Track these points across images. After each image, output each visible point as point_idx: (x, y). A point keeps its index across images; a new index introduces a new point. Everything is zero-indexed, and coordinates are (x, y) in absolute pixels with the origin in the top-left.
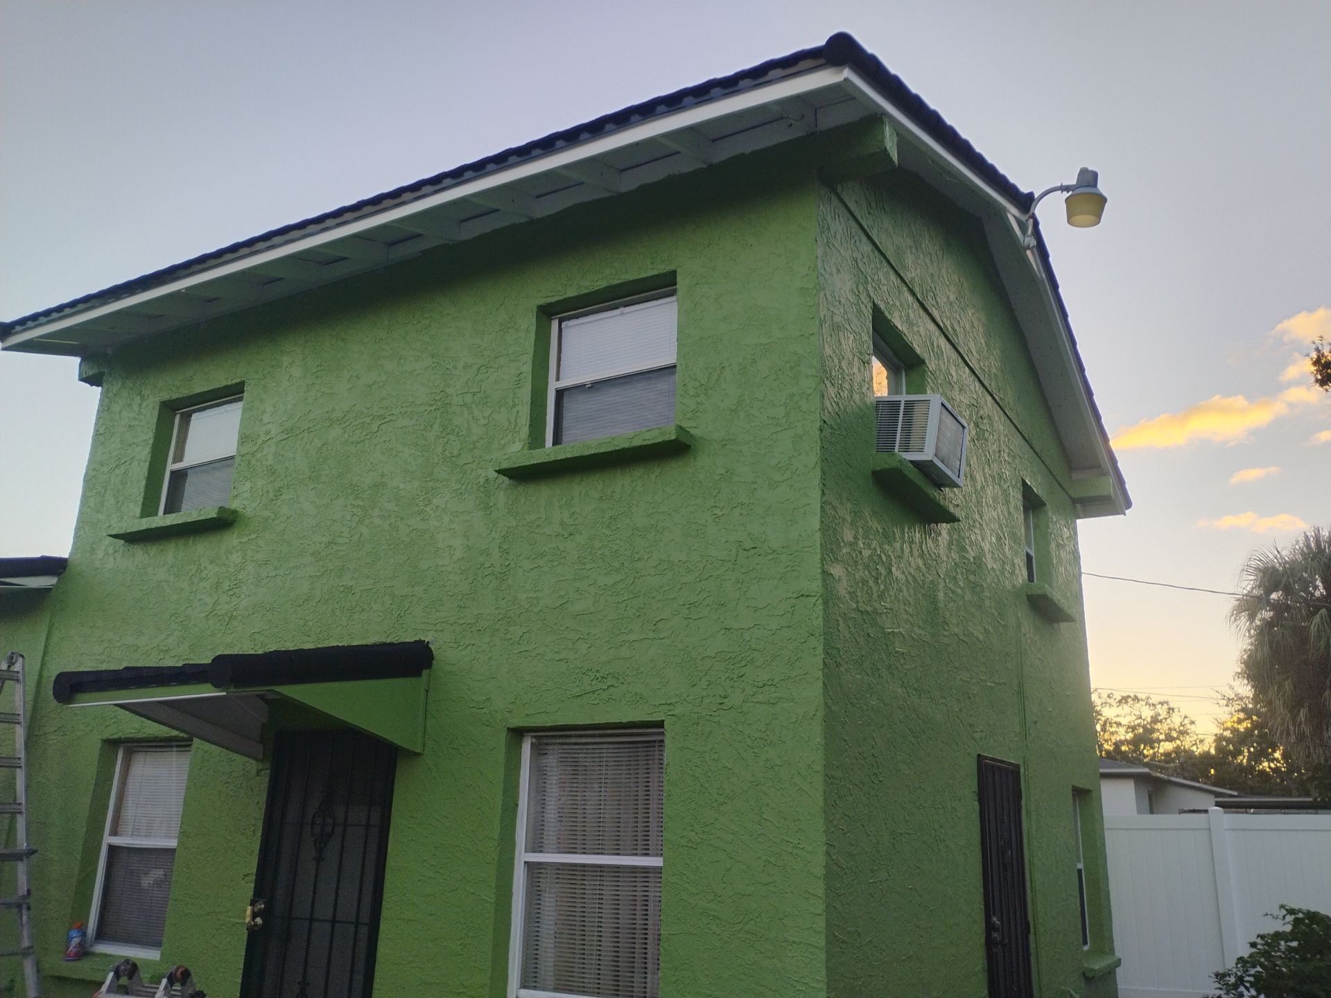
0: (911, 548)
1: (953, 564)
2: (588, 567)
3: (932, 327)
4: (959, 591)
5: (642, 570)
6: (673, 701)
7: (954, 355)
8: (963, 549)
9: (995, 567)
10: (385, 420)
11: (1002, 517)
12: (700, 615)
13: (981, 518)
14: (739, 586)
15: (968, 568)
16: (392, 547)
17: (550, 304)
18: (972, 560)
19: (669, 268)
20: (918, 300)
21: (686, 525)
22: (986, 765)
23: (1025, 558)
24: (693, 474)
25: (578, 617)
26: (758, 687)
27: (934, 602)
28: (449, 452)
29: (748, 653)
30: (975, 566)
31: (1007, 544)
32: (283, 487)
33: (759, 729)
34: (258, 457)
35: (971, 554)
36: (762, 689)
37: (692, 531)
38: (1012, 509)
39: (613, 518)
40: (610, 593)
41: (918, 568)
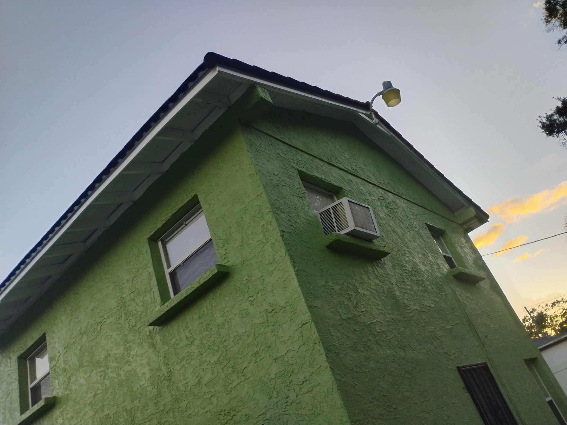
0: (368, 276)
1: (399, 275)
2: (204, 355)
3: (341, 172)
4: (409, 287)
5: (228, 346)
6: (264, 411)
7: (359, 181)
8: (403, 266)
9: (427, 268)
10: (103, 323)
11: (421, 244)
12: (261, 357)
13: (408, 248)
14: (273, 333)
15: (410, 274)
16: (120, 385)
17: (152, 235)
18: (411, 270)
19: (193, 194)
20: (327, 162)
21: (240, 313)
22: (464, 371)
23: (444, 259)
24: (235, 285)
25: (208, 384)
26: (301, 385)
27: (394, 297)
28: (131, 326)
29: (290, 368)
30: (414, 272)
31: (430, 255)
32: (70, 376)
33: (309, 409)
34: (58, 366)
35: (409, 267)
36: (303, 385)
37: (243, 314)
38: (425, 239)
39: (208, 325)
40: (218, 365)
41: (377, 284)
